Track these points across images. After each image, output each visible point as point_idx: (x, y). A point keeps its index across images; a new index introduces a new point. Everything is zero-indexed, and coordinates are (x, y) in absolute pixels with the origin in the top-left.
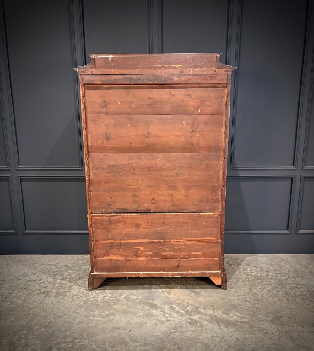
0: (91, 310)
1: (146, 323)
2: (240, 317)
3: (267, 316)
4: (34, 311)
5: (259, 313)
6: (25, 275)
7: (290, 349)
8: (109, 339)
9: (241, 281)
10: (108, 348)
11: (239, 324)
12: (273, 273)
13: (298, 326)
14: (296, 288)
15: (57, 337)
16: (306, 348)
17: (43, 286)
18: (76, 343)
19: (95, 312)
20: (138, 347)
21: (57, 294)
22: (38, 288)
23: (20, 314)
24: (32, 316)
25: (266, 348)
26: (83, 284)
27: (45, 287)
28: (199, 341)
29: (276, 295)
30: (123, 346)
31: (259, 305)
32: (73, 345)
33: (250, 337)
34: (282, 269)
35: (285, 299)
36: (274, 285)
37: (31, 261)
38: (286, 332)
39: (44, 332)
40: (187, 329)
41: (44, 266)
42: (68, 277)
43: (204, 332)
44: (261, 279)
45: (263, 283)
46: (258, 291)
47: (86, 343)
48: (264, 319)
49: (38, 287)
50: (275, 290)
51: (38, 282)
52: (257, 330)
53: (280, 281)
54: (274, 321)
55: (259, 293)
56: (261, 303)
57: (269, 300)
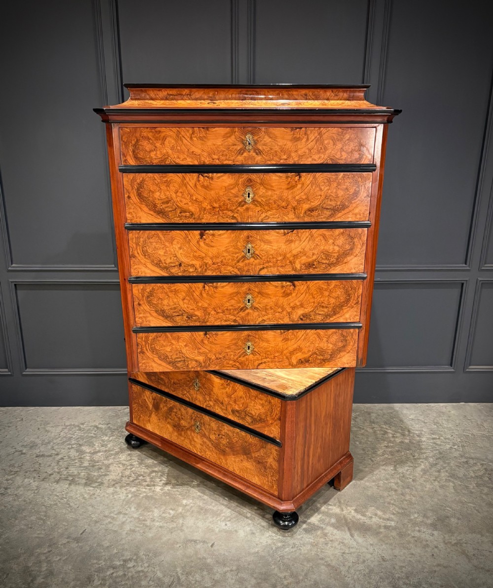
0: (147, 509)
1: (236, 531)
2: (384, 519)
3: (425, 516)
4: (55, 512)
5: (412, 510)
6: (32, 444)
7: (464, 573)
8: (182, 560)
9: (379, 453)
10: (180, 577)
11: (382, 530)
12: (428, 439)
13: (474, 532)
14: (466, 466)
15: (98, 559)
16: (488, 571)
17: (63, 466)
18: (130, 568)
19: (153, 511)
20: (228, 575)
21: (87, 480)
22: (57, 470)
23: (33, 518)
24: (53, 520)
25: (427, 572)
26: (127, 461)
27: (67, 468)
28: (322, 562)
29: (436, 477)
30: (205, 573)
31: (412, 497)
32: (126, 571)
33: (402, 553)
34: (442, 431)
35: (451, 484)
36: (431, 460)
37: (38, 419)
38: (456, 544)
39: (76, 549)
40: (301, 540)
41: (60, 428)
42: (102, 448)
43: (329, 545)
44: (411, 450)
45: (414, 456)
46: (407, 471)
47: (145, 568)
48: (421, 522)
49: (56, 467)
50: (434, 469)
51: (54, 459)
52: (412, 540)
53: (440, 453)
54: (437, 525)
55: (409, 475)
56: (414, 492)
57: (426, 487)
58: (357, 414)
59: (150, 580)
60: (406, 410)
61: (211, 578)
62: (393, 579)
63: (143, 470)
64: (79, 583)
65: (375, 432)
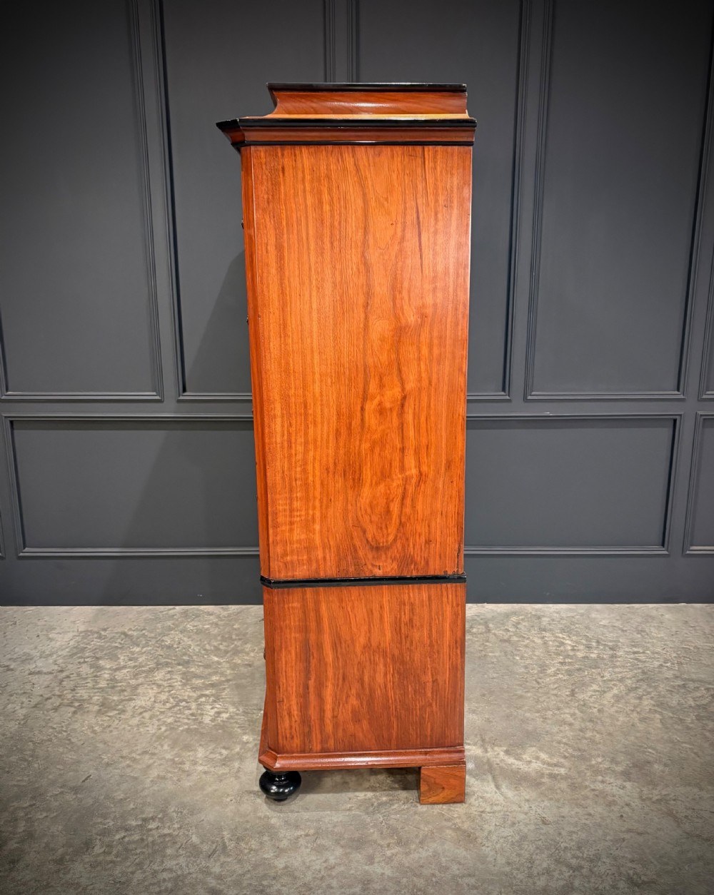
0: (188, 747)
2: (549, 764)
3: (613, 761)
4: (47, 751)
5: (594, 753)
6: (24, 657)
7: (668, 843)
8: (232, 820)
9: (549, 672)
10: (227, 844)
11: (545, 780)
12: (627, 653)
13: (689, 785)
14: (683, 691)
15: (105, 816)
16: (707, 840)
17: (67, 687)
18: (151, 830)
19: (196, 750)
20: (302, 841)
22: (57, 693)
23: (14, 758)
24: (42, 762)
25: (611, 841)
26: (165, 681)
27: (73, 690)
28: (449, 824)
29: (634, 707)
30: (266, 838)
31: (595, 733)
32: (144, 835)
33: (573, 813)
34: (649, 643)
35: (658, 716)
36: (629, 682)
37: (39, 623)
38: (659, 801)
39: (72, 803)
41: (70, 635)
42: (129, 662)
44: (598, 668)
45: (602, 677)
46: (591, 697)
47: (174, 831)
48: (606, 769)
49: (58, 688)
50: (632, 694)
51: (56, 677)
52: (591, 795)
53: (644, 673)
54: (631, 773)
55: (594, 703)
56: (599, 727)
57: (618, 720)
58: (521, 617)
59: (180, 848)
60: (596, 613)
61: (274, 845)
62: (557, 849)
63: (187, 693)
64: (71, 849)
65: (545, 643)
